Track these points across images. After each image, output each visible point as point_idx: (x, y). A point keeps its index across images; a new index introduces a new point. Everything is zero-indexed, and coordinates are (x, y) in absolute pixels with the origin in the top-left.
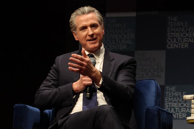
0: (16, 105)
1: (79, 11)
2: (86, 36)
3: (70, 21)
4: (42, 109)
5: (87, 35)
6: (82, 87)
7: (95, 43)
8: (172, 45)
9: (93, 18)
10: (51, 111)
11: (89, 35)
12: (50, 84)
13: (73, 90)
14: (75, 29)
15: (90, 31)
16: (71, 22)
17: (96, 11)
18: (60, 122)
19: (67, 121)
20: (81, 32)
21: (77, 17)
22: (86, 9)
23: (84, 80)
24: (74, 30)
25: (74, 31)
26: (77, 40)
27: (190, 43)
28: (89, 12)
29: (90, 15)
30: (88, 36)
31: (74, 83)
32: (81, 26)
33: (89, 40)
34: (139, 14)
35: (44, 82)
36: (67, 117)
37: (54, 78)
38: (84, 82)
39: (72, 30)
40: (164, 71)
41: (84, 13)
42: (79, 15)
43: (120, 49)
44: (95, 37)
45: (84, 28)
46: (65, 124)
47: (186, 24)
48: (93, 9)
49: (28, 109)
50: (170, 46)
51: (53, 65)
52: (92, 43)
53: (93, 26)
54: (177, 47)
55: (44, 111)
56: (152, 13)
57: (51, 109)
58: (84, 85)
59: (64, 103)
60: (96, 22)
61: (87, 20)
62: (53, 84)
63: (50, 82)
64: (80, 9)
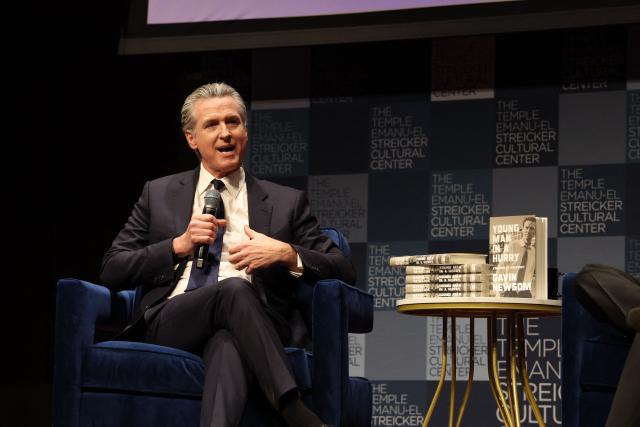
0: (62, 280)
1: (203, 91)
2: (216, 140)
3: (183, 110)
4: (115, 288)
5: (218, 137)
6: (190, 246)
7: (232, 157)
8: (380, 163)
9: (230, 106)
10: (134, 292)
11: (221, 138)
12: (132, 240)
13: (173, 253)
14: (193, 125)
15: (223, 130)
16: (186, 111)
17: (236, 94)
18: (148, 313)
19: (162, 313)
20: (205, 132)
21: (200, 101)
22: (219, 87)
23: (194, 233)
24: (189, 128)
25: (189, 131)
26: (194, 147)
27: (415, 159)
28: (224, 94)
29: (226, 100)
30: (219, 140)
31: (176, 240)
32: (207, 118)
33: (221, 149)
34: (316, 102)
35: (121, 234)
36: (162, 304)
37: (141, 229)
38: (193, 237)
39: (184, 129)
40: (366, 214)
41: (213, 95)
42: (204, 98)
43: (280, 172)
44: (233, 142)
45: (213, 123)
46: (157, 318)
47: (407, 121)
48: (230, 89)
49: (86, 289)
50: (375, 165)
51: (137, 201)
52: (227, 157)
53: (231, 121)
54: (391, 167)
55: (119, 293)
56: (341, 101)
57: (133, 289)
58: (193, 242)
59: (156, 279)
60: (236, 114)
61: (219, 108)
62: (139, 241)
63: (134, 236)
64: (207, 86)
